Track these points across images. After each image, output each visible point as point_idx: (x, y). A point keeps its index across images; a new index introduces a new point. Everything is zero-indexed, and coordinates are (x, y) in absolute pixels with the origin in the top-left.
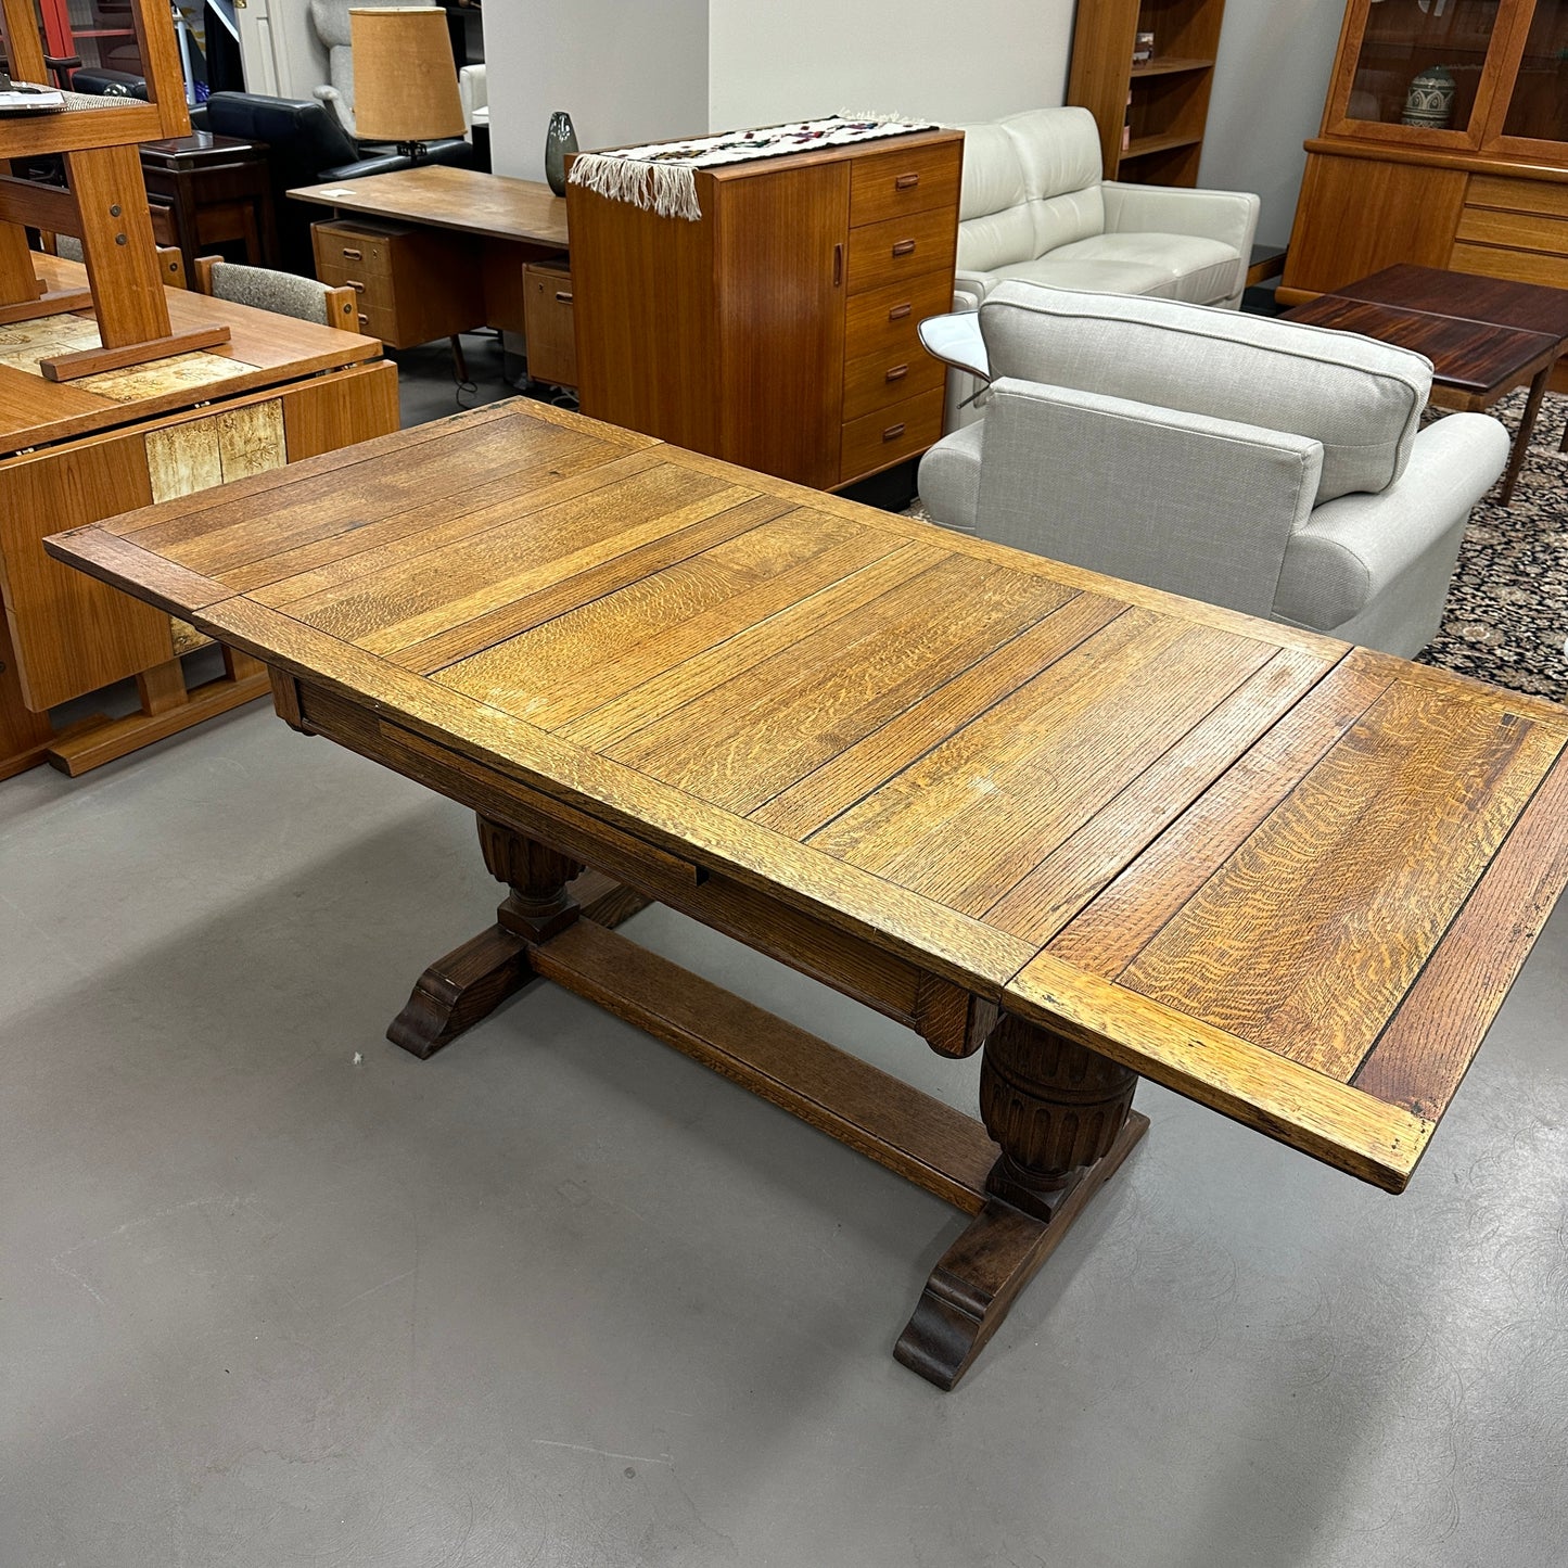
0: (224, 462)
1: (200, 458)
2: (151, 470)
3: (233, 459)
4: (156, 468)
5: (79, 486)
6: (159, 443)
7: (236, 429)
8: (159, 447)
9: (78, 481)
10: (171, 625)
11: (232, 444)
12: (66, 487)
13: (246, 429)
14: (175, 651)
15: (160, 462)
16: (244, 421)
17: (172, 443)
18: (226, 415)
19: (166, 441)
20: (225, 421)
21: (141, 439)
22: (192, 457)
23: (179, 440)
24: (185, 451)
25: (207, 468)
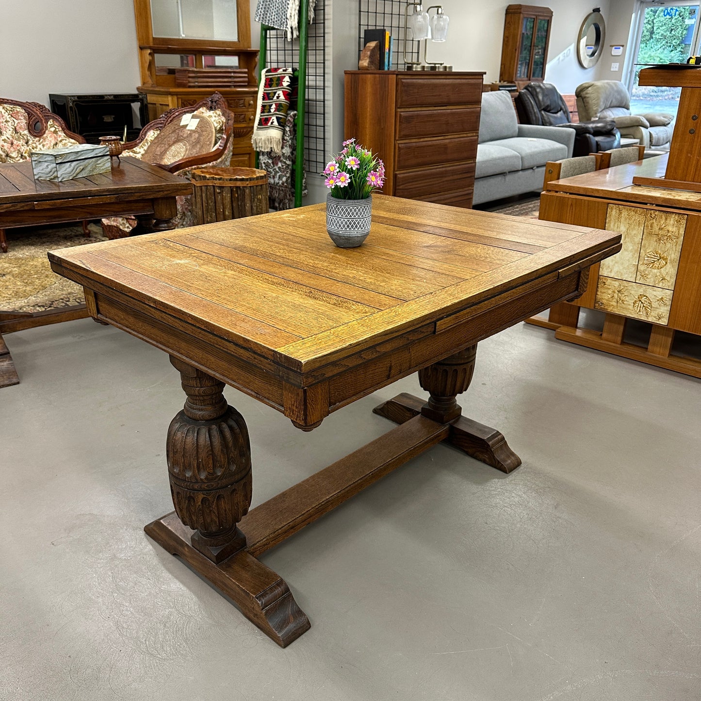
0: (645, 233)
1: (633, 226)
2: (607, 221)
3: (650, 234)
4: (610, 221)
5: (573, 213)
6: (614, 210)
7: (656, 220)
8: (614, 212)
9: (574, 211)
10: (597, 294)
11: (651, 226)
12: (568, 211)
13: (662, 222)
14: (595, 306)
15: (612, 219)
16: (661, 218)
17: (621, 213)
18: (652, 211)
19: (618, 211)
20: (651, 214)
21: (606, 205)
22: (629, 224)
23: (625, 213)
24: (626, 219)
25: (635, 232)
